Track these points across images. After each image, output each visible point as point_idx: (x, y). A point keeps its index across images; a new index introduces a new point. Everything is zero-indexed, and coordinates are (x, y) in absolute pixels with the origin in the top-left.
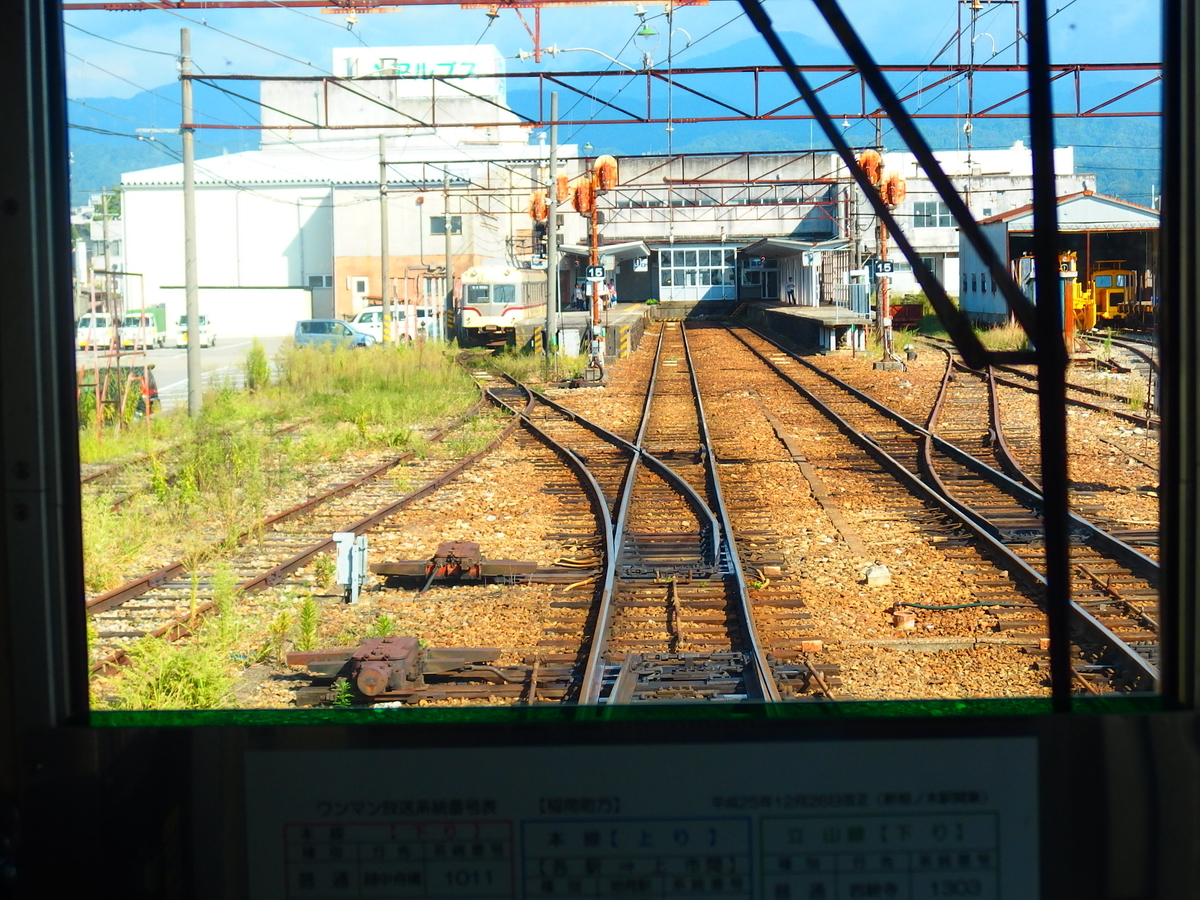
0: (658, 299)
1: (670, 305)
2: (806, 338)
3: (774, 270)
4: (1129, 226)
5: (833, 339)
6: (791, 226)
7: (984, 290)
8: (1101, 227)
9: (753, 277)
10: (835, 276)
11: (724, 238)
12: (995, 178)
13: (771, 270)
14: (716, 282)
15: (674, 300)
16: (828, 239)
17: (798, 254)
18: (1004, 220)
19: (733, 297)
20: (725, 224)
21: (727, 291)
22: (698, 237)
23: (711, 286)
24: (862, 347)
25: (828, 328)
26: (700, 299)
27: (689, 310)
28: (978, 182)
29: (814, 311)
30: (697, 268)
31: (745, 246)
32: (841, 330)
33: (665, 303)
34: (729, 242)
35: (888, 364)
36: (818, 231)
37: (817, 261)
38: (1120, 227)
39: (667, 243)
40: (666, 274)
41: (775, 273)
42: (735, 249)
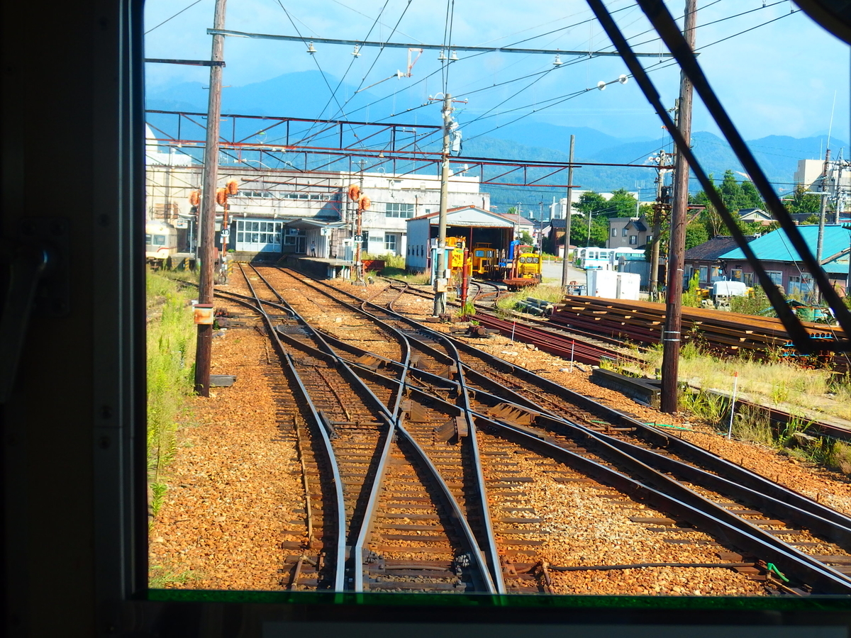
0: (235, 249)
1: (242, 253)
2: (321, 271)
3: (304, 236)
4: (493, 225)
5: (334, 272)
6: (315, 212)
7: (418, 255)
8: (479, 225)
9: (290, 240)
10: (338, 242)
11: (276, 216)
12: (433, 192)
13: (301, 236)
14: (270, 241)
15: (244, 250)
16: (336, 221)
17: (319, 228)
18: (428, 218)
19: (280, 251)
20: (277, 209)
21: (276, 247)
22: (259, 215)
23: (266, 244)
24: (349, 278)
25: (332, 267)
26: (259, 251)
27: (253, 257)
28: (423, 194)
29: (327, 259)
30: (259, 232)
31: (287, 222)
32: (338, 269)
33: (239, 252)
34: (279, 218)
35: (358, 283)
36: (331, 215)
37: (329, 233)
38: (488, 225)
39: (242, 217)
40: (241, 235)
41: (304, 238)
42: (282, 223)
